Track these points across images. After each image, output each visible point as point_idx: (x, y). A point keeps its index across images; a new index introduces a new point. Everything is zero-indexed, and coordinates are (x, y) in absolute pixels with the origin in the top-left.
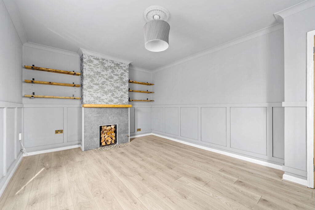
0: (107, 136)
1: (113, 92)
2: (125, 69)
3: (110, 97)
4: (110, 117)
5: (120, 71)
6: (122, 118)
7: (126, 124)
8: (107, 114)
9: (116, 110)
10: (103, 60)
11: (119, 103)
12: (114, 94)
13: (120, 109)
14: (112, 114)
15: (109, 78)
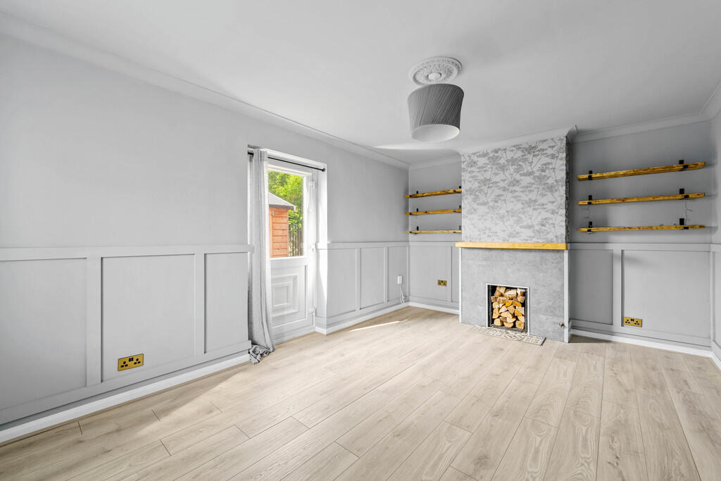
0: (503, 309)
1: (520, 215)
2: (553, 152)
3: (512, 226)
4: (509, 270)
5: (537, 163)
6: (541, 275)
7: (554, 292)
8: (504, 263)
9: (525, 254)
10: (496, 151)
11: (534, 240)
12: (521, 218)
13: (538, 255)
14: (514, 263)
15: (509, 185)
